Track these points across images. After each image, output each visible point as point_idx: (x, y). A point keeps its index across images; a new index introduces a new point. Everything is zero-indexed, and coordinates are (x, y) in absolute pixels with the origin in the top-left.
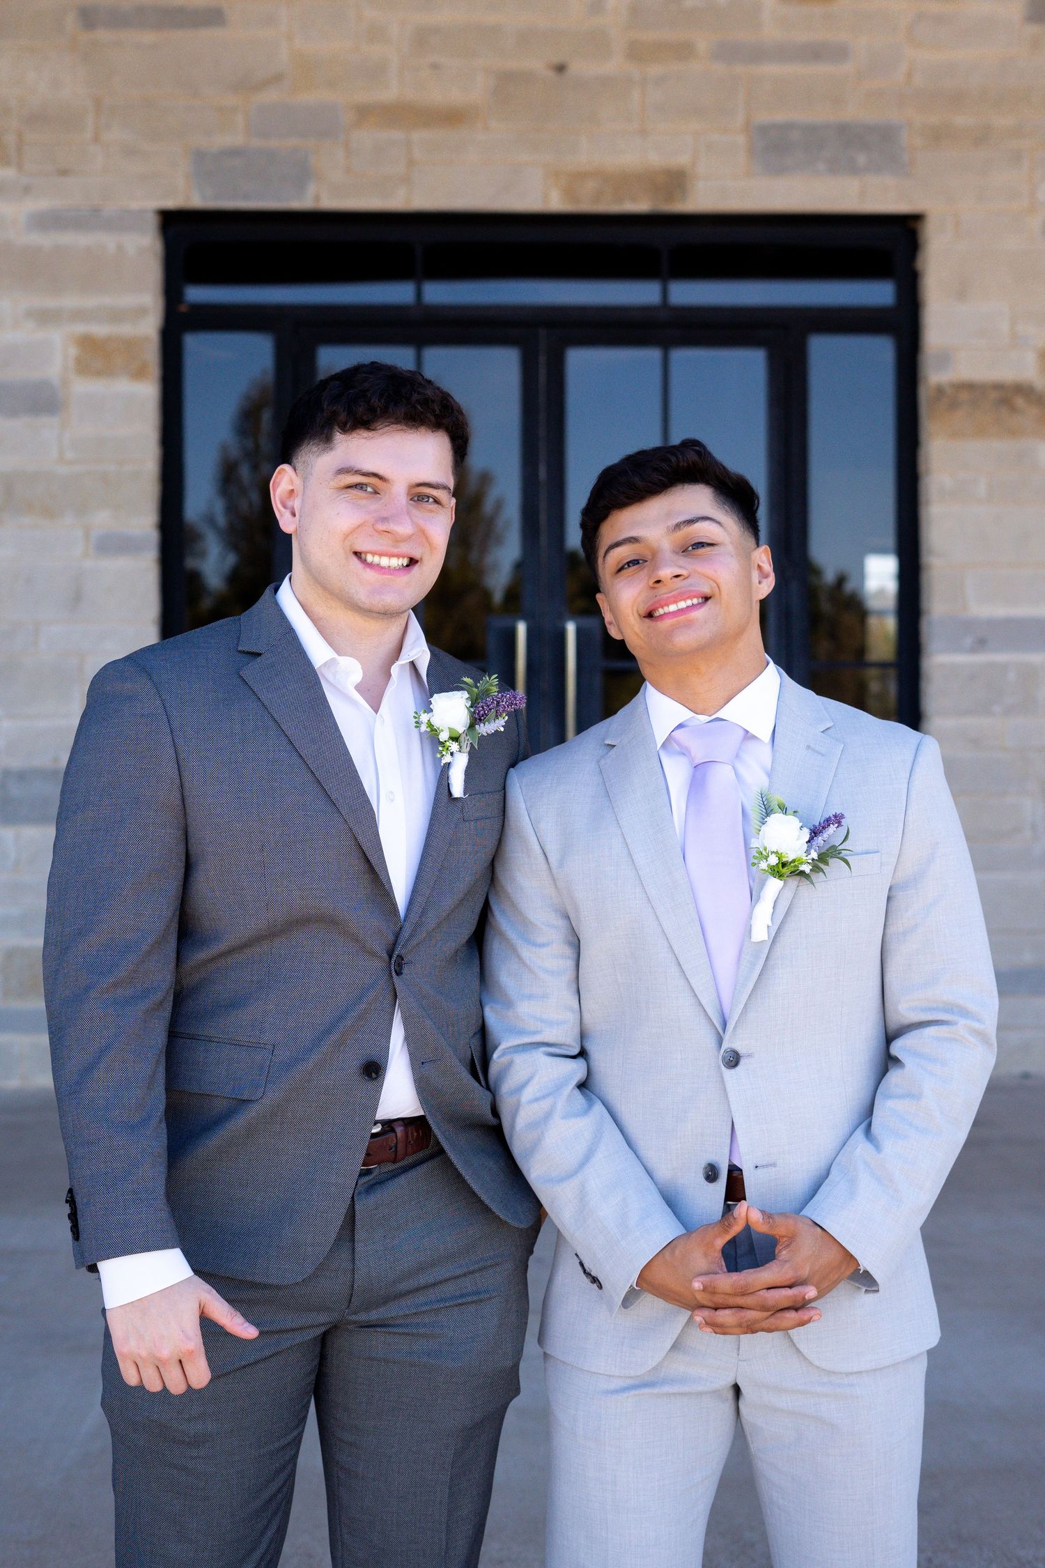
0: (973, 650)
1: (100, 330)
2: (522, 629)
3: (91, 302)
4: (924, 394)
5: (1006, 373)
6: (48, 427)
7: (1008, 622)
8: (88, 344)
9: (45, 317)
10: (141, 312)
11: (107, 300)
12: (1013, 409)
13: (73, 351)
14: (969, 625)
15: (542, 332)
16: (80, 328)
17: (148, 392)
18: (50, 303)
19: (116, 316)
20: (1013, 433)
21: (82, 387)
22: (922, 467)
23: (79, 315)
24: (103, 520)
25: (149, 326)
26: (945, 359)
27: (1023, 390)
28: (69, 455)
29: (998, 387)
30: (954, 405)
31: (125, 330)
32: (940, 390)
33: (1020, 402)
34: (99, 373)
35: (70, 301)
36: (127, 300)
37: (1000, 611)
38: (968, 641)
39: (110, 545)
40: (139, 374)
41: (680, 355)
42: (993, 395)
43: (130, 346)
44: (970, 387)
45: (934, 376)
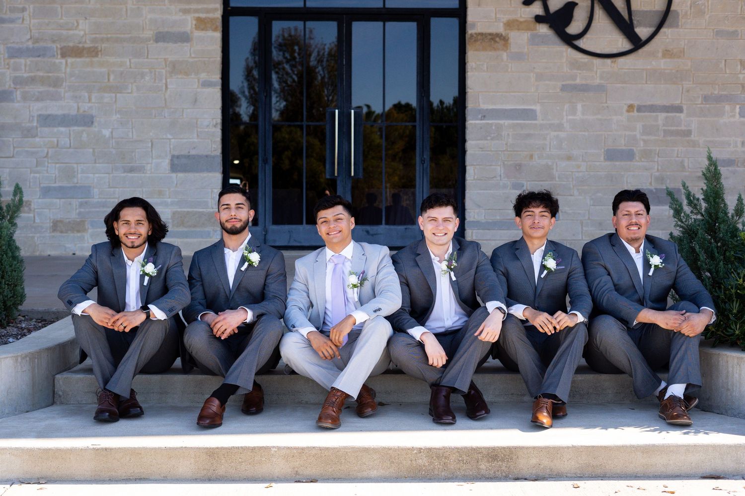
0: (481, 120)
1: (203, 16)
2: (337, 111)
3: (200, 6)
4: (467, 36)
5: (493, 30)
6: (186, 46)
7: (492, 110)
8: (199, 20)
9: (186, 12)
10: (216, 10)
11: (205, 6)
12: (496, 42)
13: (194, 22)
14: (480, 111)
15: (345, 16)
16: (197, 15)
17: (218, 35)
18: (187, 7)
19: (208, 11)
20: (495, 49)
21: (197, 34)
22: (466, 61)
23: (196, 11)
24: (203, 76)
25: (218, 14)
26: (474, 25)
27: (498, 35)
28: (193, 56)
29: (490, 34)
30: (476, 41)
31: (211, 15)
32: (472, 35)
33: (497, 39)
34: (203, 30)
35: (194, 6)
36: (211, 6)
37: (491, 107)
38: (480, 116)
39: (206, 84)
40: (215, 30)
41: (388, 24)
42: (489, 37)
43: (212, 20)
44: (481, 34)
45: (470, 31)
